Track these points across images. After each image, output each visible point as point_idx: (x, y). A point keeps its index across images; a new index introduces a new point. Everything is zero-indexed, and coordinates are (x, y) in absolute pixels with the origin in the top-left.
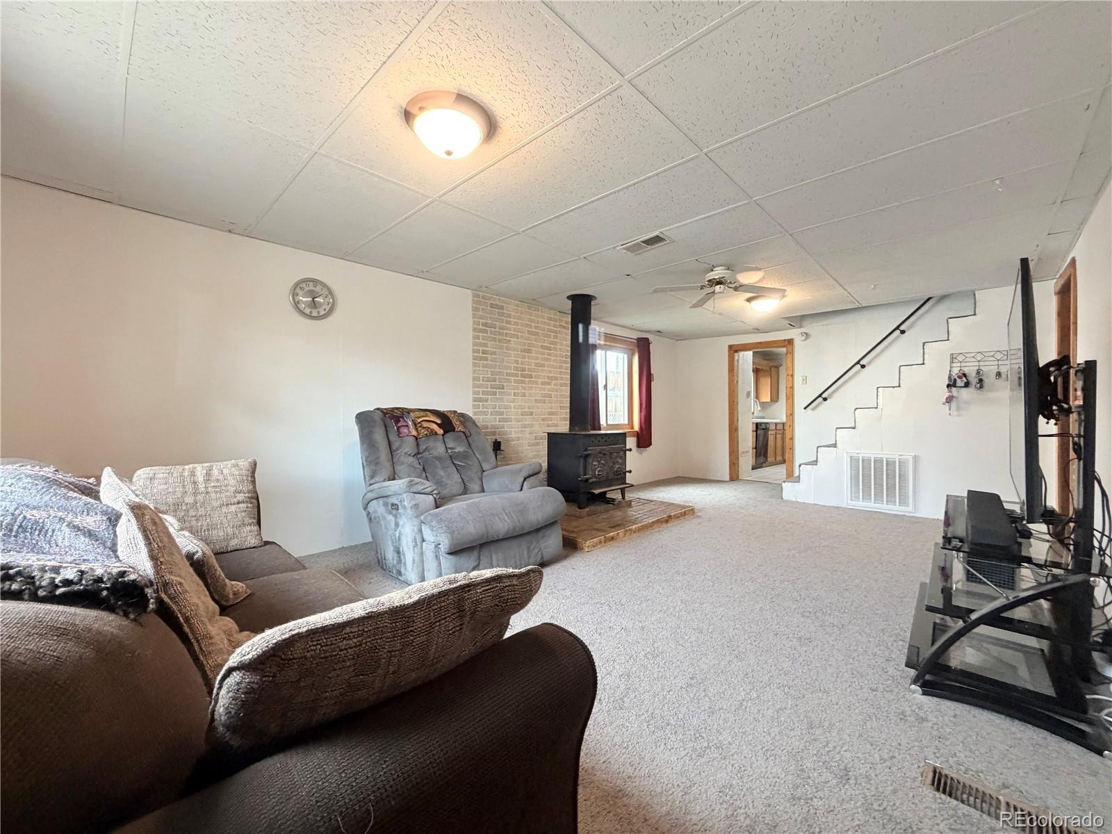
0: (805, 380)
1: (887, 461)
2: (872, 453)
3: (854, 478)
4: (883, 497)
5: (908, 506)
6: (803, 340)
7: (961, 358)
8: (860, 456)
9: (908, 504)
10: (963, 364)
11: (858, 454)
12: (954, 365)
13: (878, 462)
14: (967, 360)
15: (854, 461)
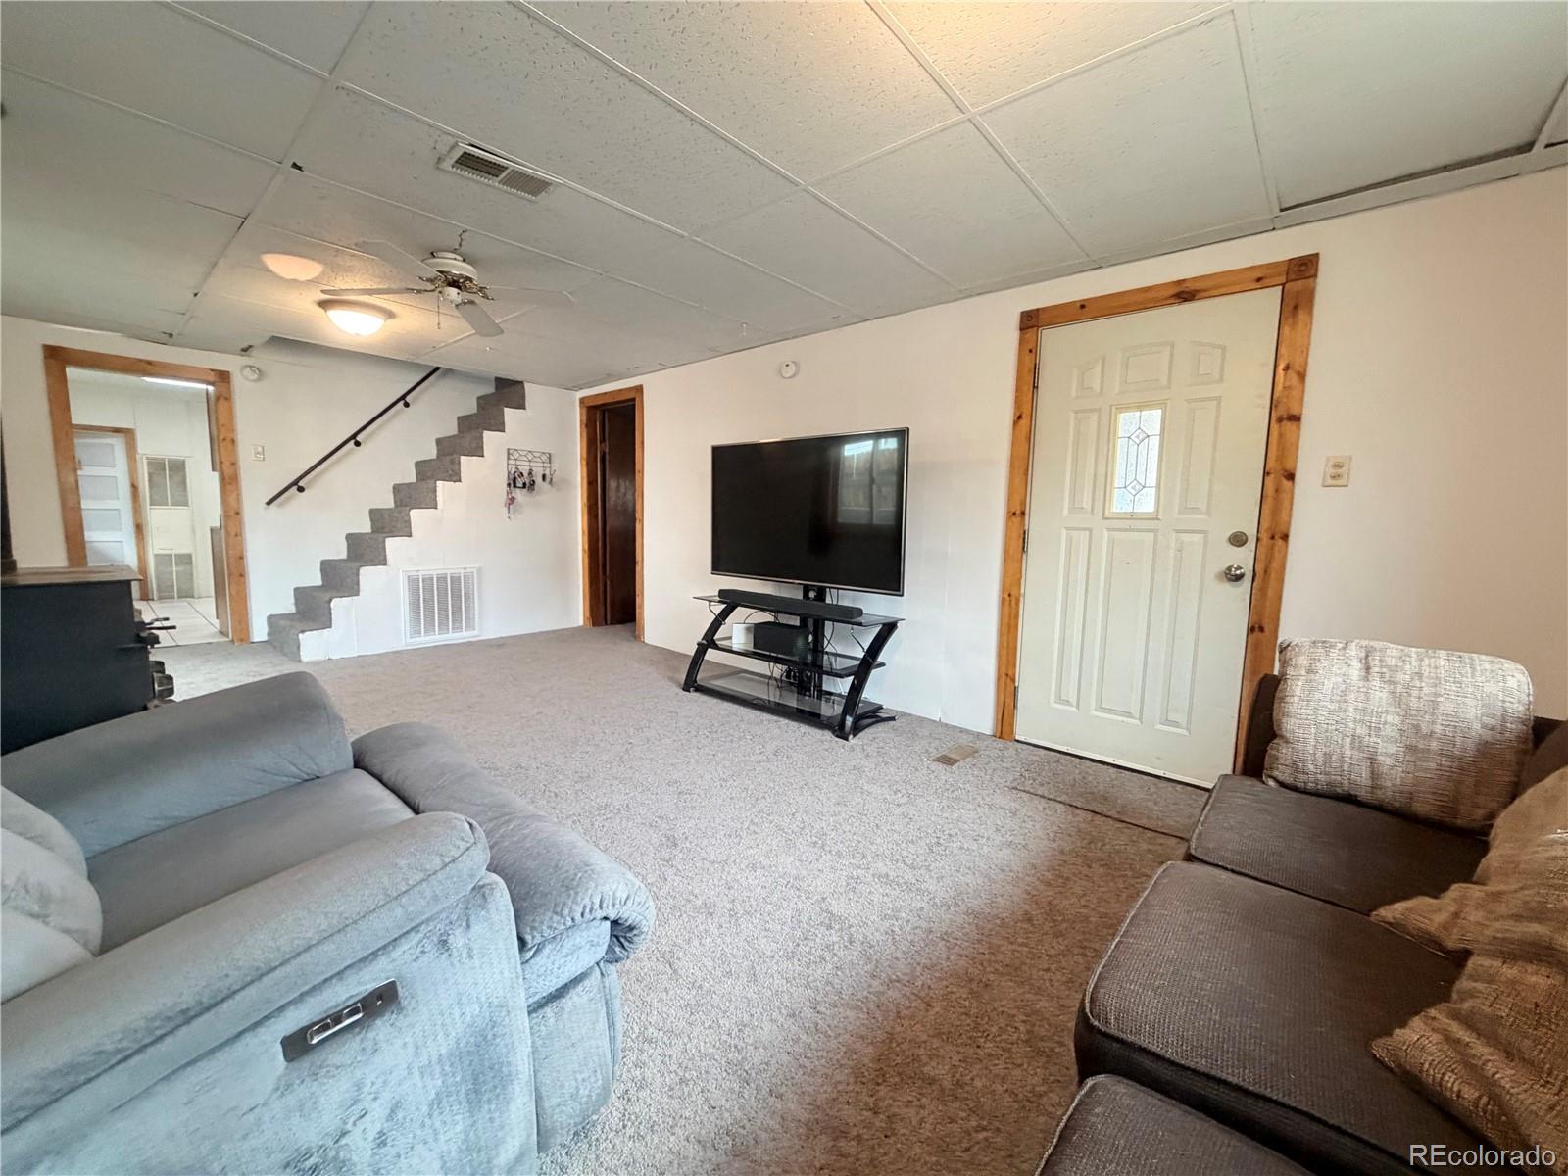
0: (261, 454)
1: (451, 577)
2: (434, 569)
3: (415, 606)
4: (448, 624)
5: (474, 629)
6: (255, 381)
7: (516, 455)
8: (421, 574)
9: (474, 626)
10: (518, 462)
11: (417, 571)
12: (510, 461)
13: (442, 579)
14: (522, 458)
15: (413, 583)
